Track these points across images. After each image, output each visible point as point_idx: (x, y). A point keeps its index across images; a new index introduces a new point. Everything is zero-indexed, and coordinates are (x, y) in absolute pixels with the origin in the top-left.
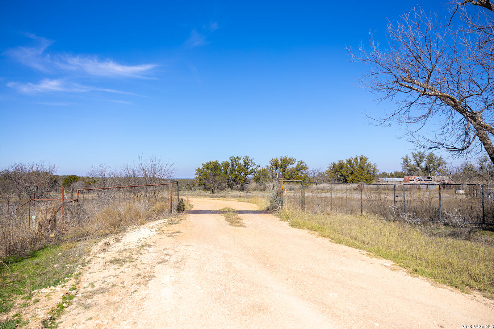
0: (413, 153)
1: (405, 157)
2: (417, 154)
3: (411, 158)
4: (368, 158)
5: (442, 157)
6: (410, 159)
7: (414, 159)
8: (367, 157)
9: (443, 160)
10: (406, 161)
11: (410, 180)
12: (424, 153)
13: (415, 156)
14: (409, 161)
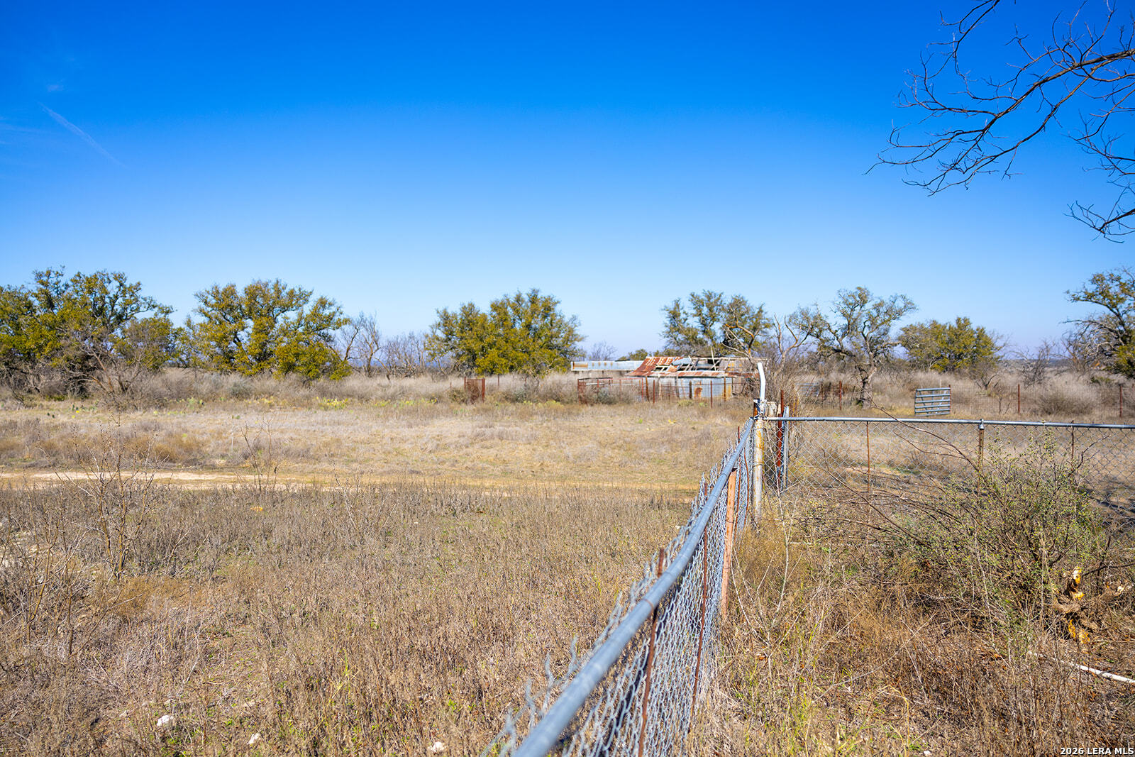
0: (693, 296)
1: (671, 306)
2: (703, 297)
3: (688, 307)
4: (558, 302)
5: (763, 308)
6: (684, 313)
7: (694, 312)
8: (555, 299)
9: (766, 316)
10: (674, 315)
11: (658, 368)
12: (720, 296)
13: (697, 302)
14: (683, 316)
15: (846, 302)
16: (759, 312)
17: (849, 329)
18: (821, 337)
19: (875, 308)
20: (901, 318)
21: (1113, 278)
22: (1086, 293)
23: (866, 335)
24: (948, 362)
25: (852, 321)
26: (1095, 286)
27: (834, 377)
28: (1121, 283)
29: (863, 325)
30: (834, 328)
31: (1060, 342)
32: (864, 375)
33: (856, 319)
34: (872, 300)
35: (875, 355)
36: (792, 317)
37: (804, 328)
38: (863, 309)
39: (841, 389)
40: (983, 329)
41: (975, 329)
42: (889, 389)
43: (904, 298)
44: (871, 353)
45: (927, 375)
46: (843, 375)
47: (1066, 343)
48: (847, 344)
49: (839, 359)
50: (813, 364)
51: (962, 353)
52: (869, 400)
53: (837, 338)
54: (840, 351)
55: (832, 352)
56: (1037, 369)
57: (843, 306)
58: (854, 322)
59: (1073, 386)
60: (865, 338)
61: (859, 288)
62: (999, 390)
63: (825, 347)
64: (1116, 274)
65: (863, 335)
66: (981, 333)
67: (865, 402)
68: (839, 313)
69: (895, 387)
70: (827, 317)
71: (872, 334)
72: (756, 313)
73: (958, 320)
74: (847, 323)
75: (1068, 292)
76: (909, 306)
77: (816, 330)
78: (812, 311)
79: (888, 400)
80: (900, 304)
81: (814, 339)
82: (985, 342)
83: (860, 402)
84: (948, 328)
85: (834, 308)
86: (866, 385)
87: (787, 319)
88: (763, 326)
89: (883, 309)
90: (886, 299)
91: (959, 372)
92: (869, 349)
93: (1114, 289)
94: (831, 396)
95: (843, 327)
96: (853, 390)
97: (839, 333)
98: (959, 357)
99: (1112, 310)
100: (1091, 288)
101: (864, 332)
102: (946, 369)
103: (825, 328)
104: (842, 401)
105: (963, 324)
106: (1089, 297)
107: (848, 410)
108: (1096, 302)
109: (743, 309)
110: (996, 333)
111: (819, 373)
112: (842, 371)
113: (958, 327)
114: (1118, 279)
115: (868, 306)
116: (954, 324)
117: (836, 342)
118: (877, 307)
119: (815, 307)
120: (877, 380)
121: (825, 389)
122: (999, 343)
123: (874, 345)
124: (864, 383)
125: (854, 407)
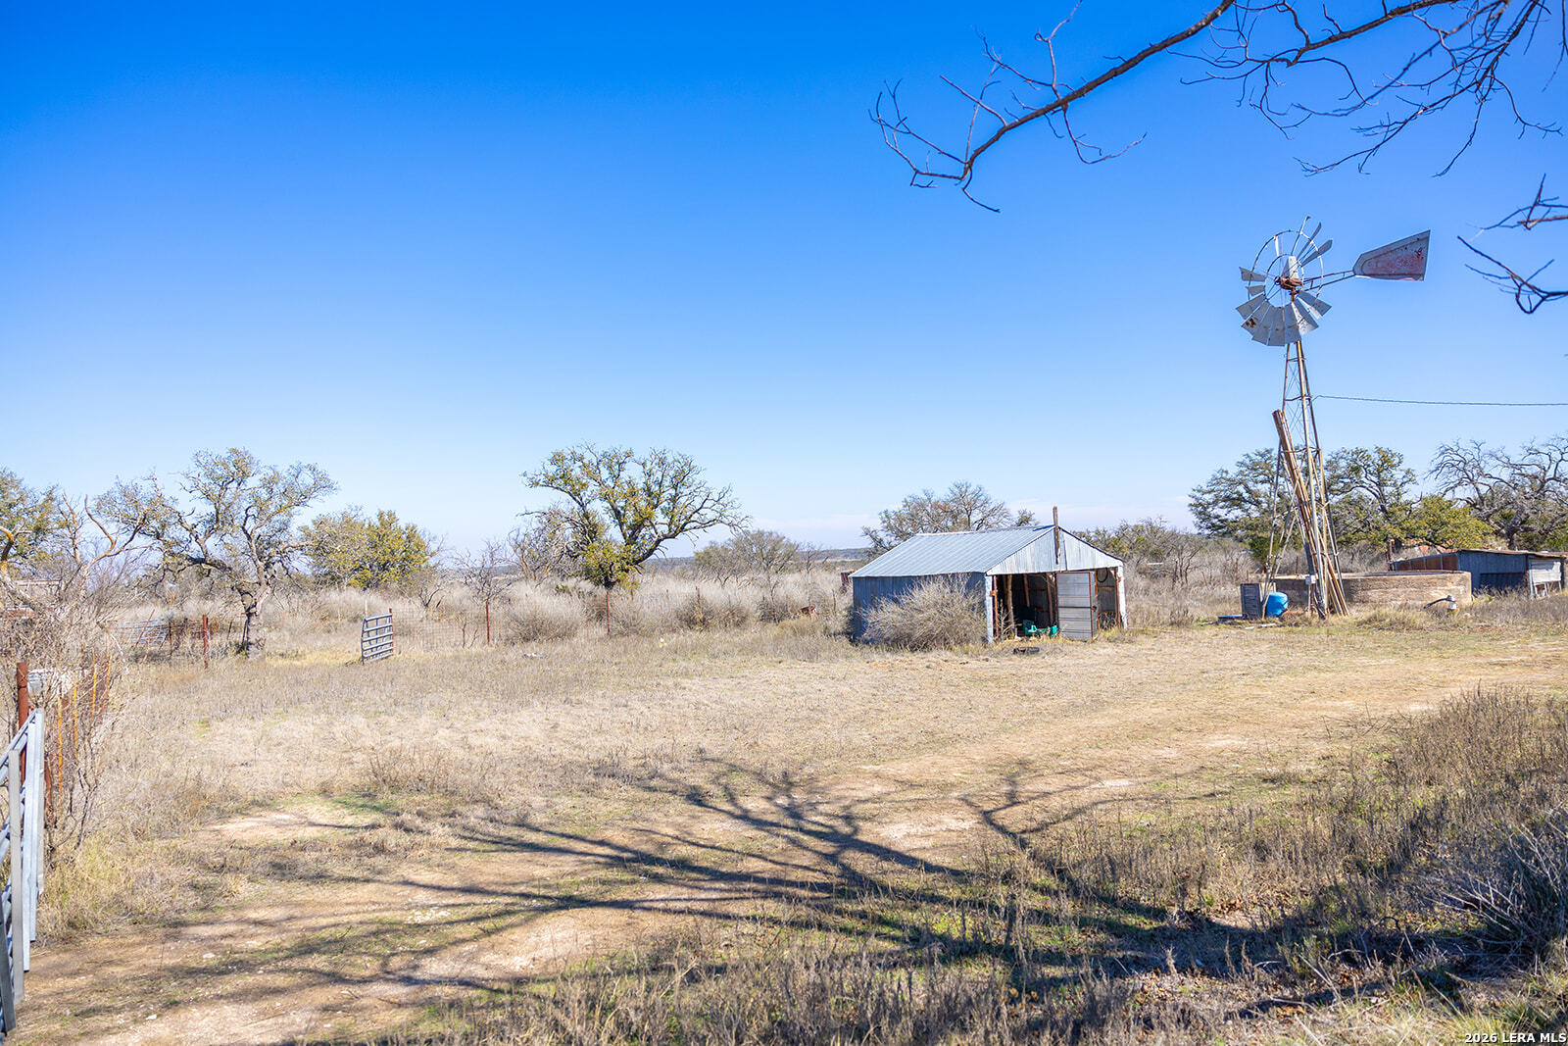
15: (210, 474)
16: (47, 501)
17: (217, 523)
18: (165, 537)
19: (264, 486)
20: (310, 502)
21: (575, 458)
22: (546, 476)
23: (249, 532)
24: (369, 574)
25: (223, 508)
26: (555, 468)
27: (193, 608)
28: (584, 464)
29: (243, 513)
30: (189, 521)
31: (507, 543)
32: (249, 601)
33: (230, 504)
34: (259, 472)
35: (267, 566)
36: (104, 503)
37: (128, 520)
38: (242, 487)
39: (206, 628)
40: (414, 527)
41: (403, 527)
42: (289, 620)
43: (313, 469)
44: (259, 562)
45: (343, 594)
46: (210, 603)
47: (513, 543)
48: (214, 547)
49: (201, 575)
50: (152, 587)
51: (388, 561)
52: (259, 644)
53: (197, 538)
54: (203, 561)
55: (186, 562)
56: (485, 579)
57: (204, 480)
58: (227, 508)
59: (534, 598)
60: (249, 537)
61: (234, 451)
62: (444, 610)
63: (173, 554)
64: (579, 452)
65: (246, 533)
66: (411, 534)
67: (252, 648)
68: (198, 493)
69: (299, 618)
70: (175, 500)
71: (258, 530)
72: (40, 502)
73: (381, 515)
74: (214, 511)
75: (525, 475)
76: (323, 484)
77: (154, 523)
78: (146, 489)
79: (288, 638)
80: (307, 479)
81: (150, 541)
82: (417, 545)
83: (243, 647)
84: (367, 526)
85: (188, 484)
86: (253, 618)
87: (92, 504)
88: (56, 526)
89: (278, 488)
90: (283, 469)
91: (386, 588)
92: (255, 557)
93: (576, 471)
94: (187, 642)
95: (208, 518)
96: (232, 628)
97: (200, 529)
98: (384, 568)
99: (575, 499)
100: (552, 469)
101: (246, 527)
102: (367, 585)
103: (173, 520)
104: (210, 649)
105: (387, 520)
106: (550, 482)
107: (222, 665)
108: (557, 488)
109: (14, 495)
110: (427, 533)
111: (166, 602)
112: (206, 595)
113: (382, 524)
114: (581, 459)
115: (252, 482)
116: (376, 521)
117: (194, 545)
118: (269, 484)
119: (151, 481)
120: (270, 608)
121: (175, 629)
122: (433, 547)
123: (266, 551)
124: (249, 615)
125: (232, 658)
